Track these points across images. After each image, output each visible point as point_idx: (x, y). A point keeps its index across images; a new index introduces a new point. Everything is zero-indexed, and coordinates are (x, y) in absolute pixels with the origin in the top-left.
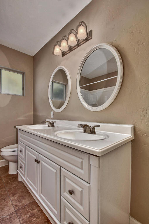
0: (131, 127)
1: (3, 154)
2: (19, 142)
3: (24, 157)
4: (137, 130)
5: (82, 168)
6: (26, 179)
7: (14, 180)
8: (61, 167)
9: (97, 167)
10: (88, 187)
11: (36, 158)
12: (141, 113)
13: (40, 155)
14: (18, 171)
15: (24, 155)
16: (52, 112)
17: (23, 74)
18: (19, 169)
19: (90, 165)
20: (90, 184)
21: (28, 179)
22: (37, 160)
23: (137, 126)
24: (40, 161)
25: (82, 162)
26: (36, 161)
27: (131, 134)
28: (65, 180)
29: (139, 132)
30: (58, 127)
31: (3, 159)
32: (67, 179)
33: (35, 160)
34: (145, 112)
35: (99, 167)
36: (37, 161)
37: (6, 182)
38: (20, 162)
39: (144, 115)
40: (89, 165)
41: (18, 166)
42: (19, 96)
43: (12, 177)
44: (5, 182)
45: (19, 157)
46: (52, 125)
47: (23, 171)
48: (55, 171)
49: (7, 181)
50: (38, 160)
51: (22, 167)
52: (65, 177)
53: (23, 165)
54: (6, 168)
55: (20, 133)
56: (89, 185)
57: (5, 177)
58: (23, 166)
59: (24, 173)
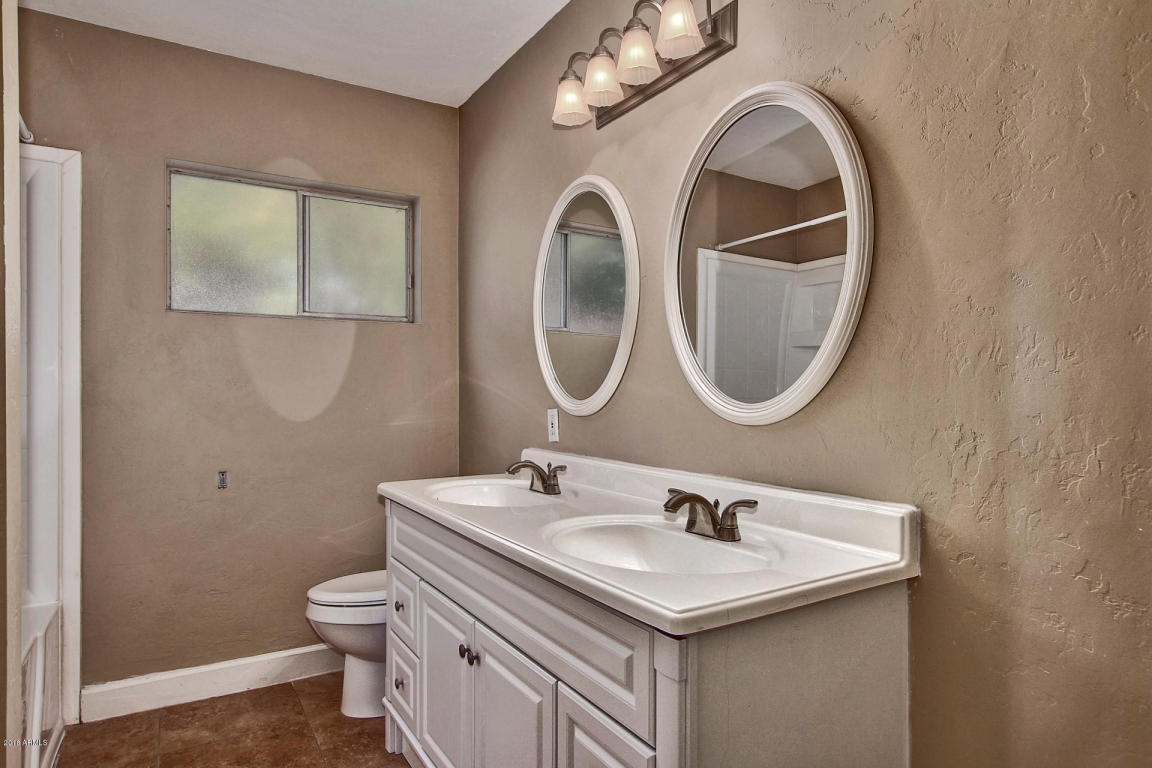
0: (903, 519)
1: (317, 614)
2: (390, 560)
3: (412, 635)
4: (933, 531)
5: (628, 685)
6: (422, 741)
7: (366, 746)
8: (559, 679)
9: (674, 680)
10: (648, 760)
11: (462, 638)
12: (952, 448)
13: (479, 625)
14: (385, 700)
15: (415, 625)
16: (552, 415)
17: (411, 205)
18: (388, 690)
19: (655, 670)
20: (654, 749)
21: (428, 737)
22: (468, 650)
23: (932, 515)
24: (481, 655)
25: (629, 661)
26: (463, 651)
27: (902, 552)
28: (571, 734)
29: (943, 546)
30: (576, 494)
31: (320, 640)
32: (579, 735)
33: (461, 646)
34: (967, 446)
35: (686, 681)
36: (470, 656)
37: (329, 750)
38: (393, 658)
39: (964, 459)
40: (652, 670)
41: (387, 680)
42: (389, 321)
43: (356, 730)
44: (323, 748)
45: (390, 634)
46: (548, 482)
47: (408, 703)
48: (537, 699)
49: (335, 748)
50: (473, 650)
51: (402, 683)
52: (572, 723)
53: (410, 673)
54: (331, 687)
55: (395, 520)
56: (649, 753)
57: (325, 728)
58: (408, 677)
59: (415, 711)
